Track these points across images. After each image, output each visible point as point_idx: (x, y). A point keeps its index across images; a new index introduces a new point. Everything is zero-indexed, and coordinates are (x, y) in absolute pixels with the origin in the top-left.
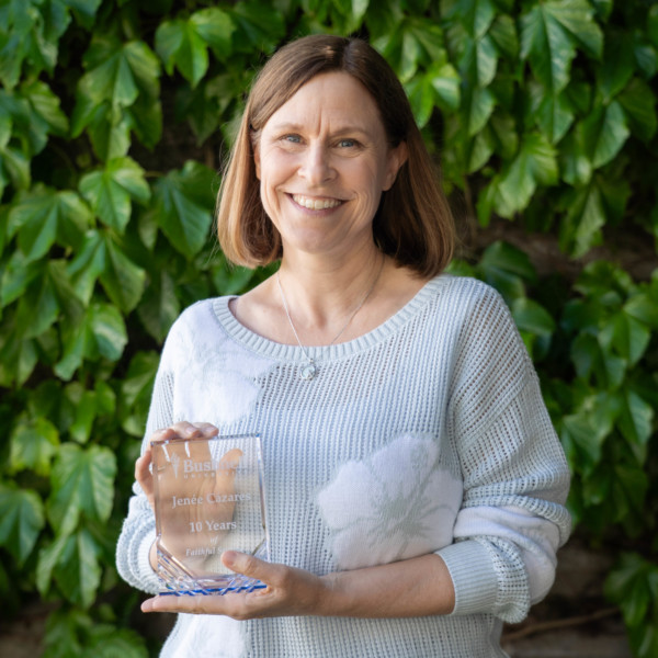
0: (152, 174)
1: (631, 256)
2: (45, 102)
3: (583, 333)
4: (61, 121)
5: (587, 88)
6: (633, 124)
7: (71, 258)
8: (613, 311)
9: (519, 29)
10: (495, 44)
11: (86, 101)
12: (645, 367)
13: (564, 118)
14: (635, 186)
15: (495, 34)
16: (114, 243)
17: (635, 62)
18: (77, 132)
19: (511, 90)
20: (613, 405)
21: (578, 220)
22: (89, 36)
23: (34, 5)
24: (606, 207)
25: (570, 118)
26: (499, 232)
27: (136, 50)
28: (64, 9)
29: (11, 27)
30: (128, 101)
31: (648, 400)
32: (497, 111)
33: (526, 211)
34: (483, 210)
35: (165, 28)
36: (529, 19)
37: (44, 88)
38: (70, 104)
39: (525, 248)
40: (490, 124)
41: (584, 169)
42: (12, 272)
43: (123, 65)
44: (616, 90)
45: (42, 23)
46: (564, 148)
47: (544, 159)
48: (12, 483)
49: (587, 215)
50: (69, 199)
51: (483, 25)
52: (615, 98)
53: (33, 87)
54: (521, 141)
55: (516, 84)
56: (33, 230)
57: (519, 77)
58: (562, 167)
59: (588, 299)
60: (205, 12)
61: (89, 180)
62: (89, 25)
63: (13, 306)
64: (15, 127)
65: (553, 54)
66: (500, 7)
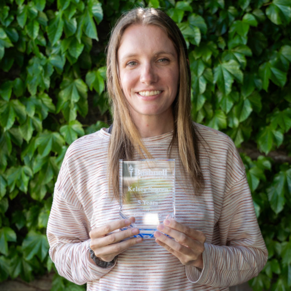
0: (85, 126)
1: (249, 151)
2: (47, 101)
4: (53, 107)
5: (237, 93)
6: (254, 106)
7: (57, 156)
9: (213, 72)
10: (205, 79)
11: (61, 100)
13: (230, 104)
14: (253, 128)
15: (205, 75)
17: (255, 85)
18: (58, 111)
19: (211, 95)
22: (62, 77)
23: (41, 65)
24: (244, 136)
25: (232, 104)
27: (79, 82)
28: (52, 67)
29: (33, 74)
30: (76, 100)
31: (258, 204)
32: (206, 102)
35: (89, 74)
36: (216, 69)
37: (46, 95)
38: (56, 101)
40: (204, 108)
41: (236, 122)
42: (37, 161)
43: (74, 88)
44: (248, 94)
45: (44, 72)
46: (229, 116)
48: (39, 232)
49: (237, 138)
50: (56, 135)
51: (201, 72)
52: (247, 98)
53: (42, 95)
54: (214, 113)
55: (212, 92)
56: (44, 146)
57: (213, 90)
58: (228, 122)
60: (103, 68)
61: (63, 128)
62: (60, 73)
63: (38, 173)
64: (36, 110)
65: (225, 82)
66: (207, 65)
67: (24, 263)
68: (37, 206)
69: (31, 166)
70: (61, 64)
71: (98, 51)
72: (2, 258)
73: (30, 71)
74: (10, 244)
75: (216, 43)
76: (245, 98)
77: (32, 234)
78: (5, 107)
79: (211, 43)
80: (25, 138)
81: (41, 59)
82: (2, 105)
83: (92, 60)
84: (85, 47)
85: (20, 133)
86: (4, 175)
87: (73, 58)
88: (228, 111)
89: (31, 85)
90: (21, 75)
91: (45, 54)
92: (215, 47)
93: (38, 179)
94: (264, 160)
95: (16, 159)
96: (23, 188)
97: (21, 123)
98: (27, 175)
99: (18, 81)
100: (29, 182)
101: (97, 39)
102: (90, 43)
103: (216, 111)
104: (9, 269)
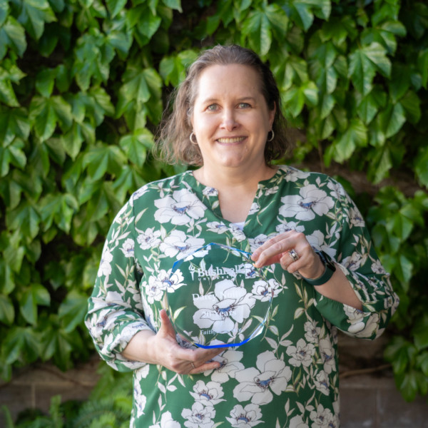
1: (404, 184)
2: (103, 99)
3: (378, 224)
4: (111, 108)
5: (384, 95)
6: (408, 115)
7: (114, 180)
8: (394, 212)
9: (348, 61)
10: (336, 71)
11: (124, 99)
12: (410, 242)
13: (372, 110)
14: (408, 147)
15: (336, 66)
16: (137, 173)
17: (410, 82)
18: (119, 116)
19: (343, 96)
20: (392, 261)
21: (377, 165)
22: (125, 64)
23: (97, 46)
24: (393, 159)
25: (375, 110)
26: (336, 170)
27: (150, 73)
28: (112, 49)
29: (84, 60)
30: (145, 100)
31: (411, 260)
32: (336, 107)
33: (350, 160)
34: (327, 158)
35: (165, 62)
36: (353, 57)
37: (102, 91)
38: (115, 100)
39: (349, 179)
40: (332, 112)
41: (381, 138)
42: (85, 187)
43: (143, 81)
44: (399, 96)
45: (100, 55)
46: (371, 128)
47: (360, 133)
48: (84, 294)
49: (382, 163)
50: (114, 150)
51: (330, 61)
53: (97, 90)
54: (349, 124)
56: (96, 165)
57: (347, 89)
58: (369, 137)
59: (381, 206)
60: (185, 52)
61: (125, 140)
62: (123, 58)
63: (86, 204)
64: (87, 111)
66: (339, 51)
67: (60, 339)
68: (81, 256)
69: (76, 194)
70: (126, 45)
71: (179, 27)
72: (29, 331)
73: (80, 56)
74: (41, 308)
75: (355, 18)
76: (394, 101)
77: (73, 296)
78: (42, 107)
79: (347, 18)
80: (69, 153)
81: (96, 38)
82: (38, 104)
83: (170, 41)
84: (162, 22)
85: (62, 145)
86: (36, 207)
87: (143, 37)
88: (369, 120)
89: (81, 75)
90: (65, 61)
91: (101, 30)
92: (353, 25)
93: (85, 214)
94: (423, 197)
95: (55, 184)
96: (64, 225)
97: (64, 130)
98: (70, 206)
99: (61, 69)
100: (73, 217)
101: (180, 10)
102: (170, 15)
103: (351, 120)
104: (39, 347)
